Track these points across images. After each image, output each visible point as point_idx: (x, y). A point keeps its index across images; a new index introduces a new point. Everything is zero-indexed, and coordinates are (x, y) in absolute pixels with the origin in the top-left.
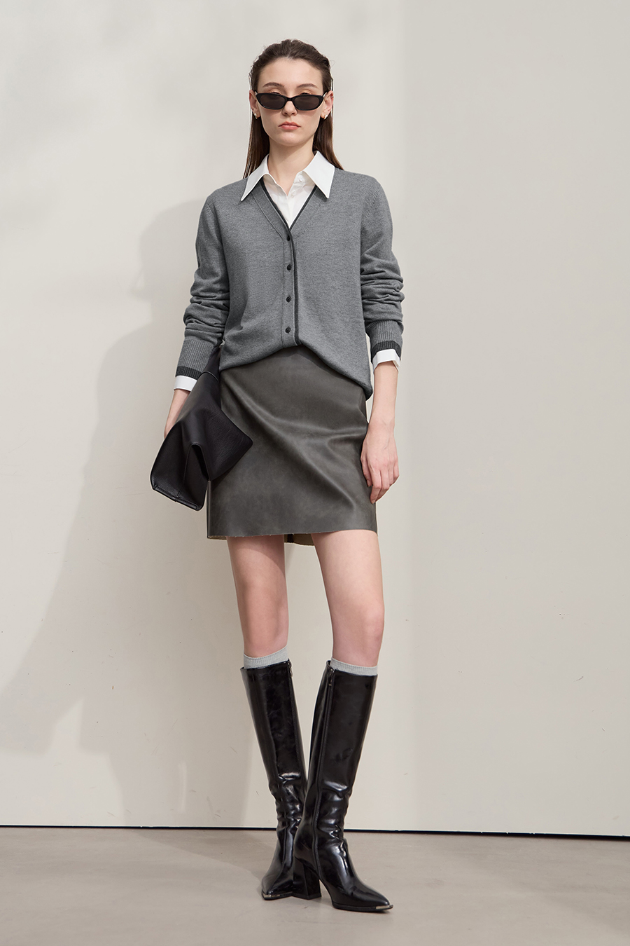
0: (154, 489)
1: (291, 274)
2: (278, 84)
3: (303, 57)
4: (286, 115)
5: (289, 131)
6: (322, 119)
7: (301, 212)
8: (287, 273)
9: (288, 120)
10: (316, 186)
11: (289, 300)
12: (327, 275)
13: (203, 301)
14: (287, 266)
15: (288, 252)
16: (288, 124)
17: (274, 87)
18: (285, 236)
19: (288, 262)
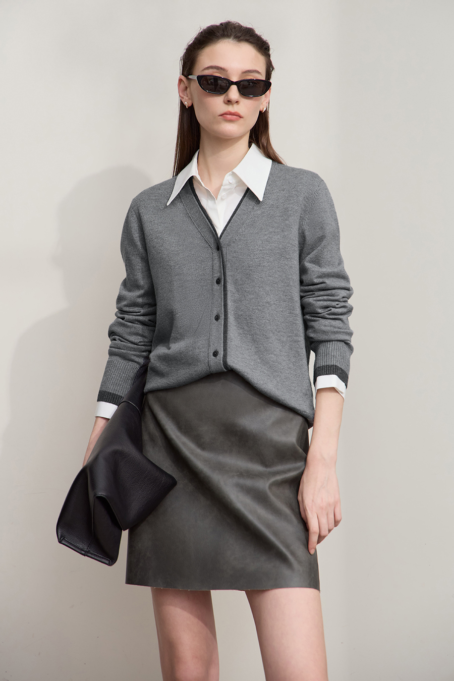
0: (60, 542)
1: (220, 289)
2: (221, 68)
3: (247, 41)
4: (229, 102)
5: (231, 121)
6: (260, 112)
7: (232, 217)
8: (216, 287)
9: (231, 109)
10: (248, 189)
11: (217, 318)
12: (261, 289)
13: (126, 317)
14: (216, 279)
15: (217, 263)
16: (231, 114)
17: (215, 70)
18: (213, 246)
19: (217, 275)
